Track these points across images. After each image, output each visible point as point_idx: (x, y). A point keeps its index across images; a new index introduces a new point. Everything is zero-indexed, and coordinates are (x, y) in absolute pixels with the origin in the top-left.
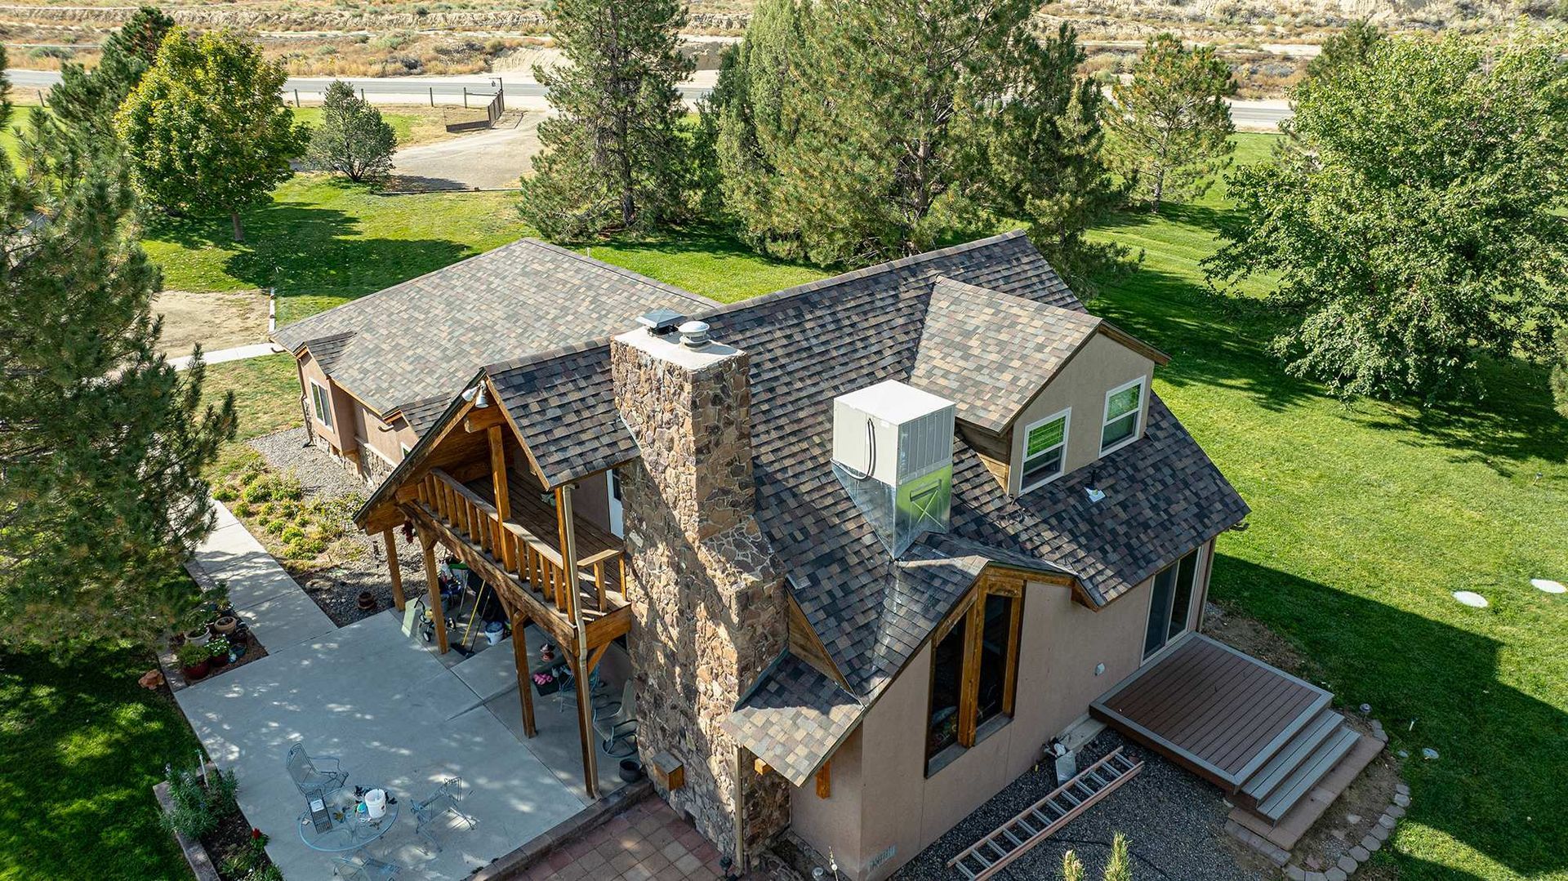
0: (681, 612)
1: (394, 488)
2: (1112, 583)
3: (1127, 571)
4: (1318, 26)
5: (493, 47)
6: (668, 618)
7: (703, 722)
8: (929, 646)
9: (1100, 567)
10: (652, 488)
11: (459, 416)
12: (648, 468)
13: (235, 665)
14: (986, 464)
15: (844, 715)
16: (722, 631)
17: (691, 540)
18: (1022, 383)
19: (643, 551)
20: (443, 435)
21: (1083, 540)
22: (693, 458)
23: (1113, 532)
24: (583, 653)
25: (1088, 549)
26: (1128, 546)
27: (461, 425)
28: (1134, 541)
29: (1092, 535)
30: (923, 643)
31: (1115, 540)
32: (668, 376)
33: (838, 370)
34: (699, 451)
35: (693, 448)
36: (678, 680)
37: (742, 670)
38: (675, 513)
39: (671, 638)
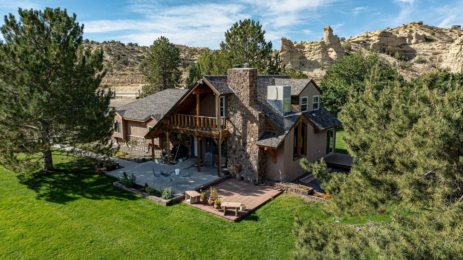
0: (243, 125)
1: (163, 121)
4: (319, 80)
5: (105, 85)
6: (239, 128)
7: (248, 150)
8: (293, 128)
10: (237, 99)
11: (191, 91)
12: (236, 95)
13: (117, 169)
14: (293, 106)
15: (281, 137)
16: (255, 124)
17: (247, 107)
18: (299, 88)
19: (233, 115)
20: (184, 99)
22: (249, 88)
24: (221, 138)
27: (192, 92)
30: (292, 128)
32: (243, 72)
33: (262, 88)
34: (250, 86)
35: (249, 85)
36: (241, 143)
37: (259, 132)
38: (243, 102)
39: (240, 133)
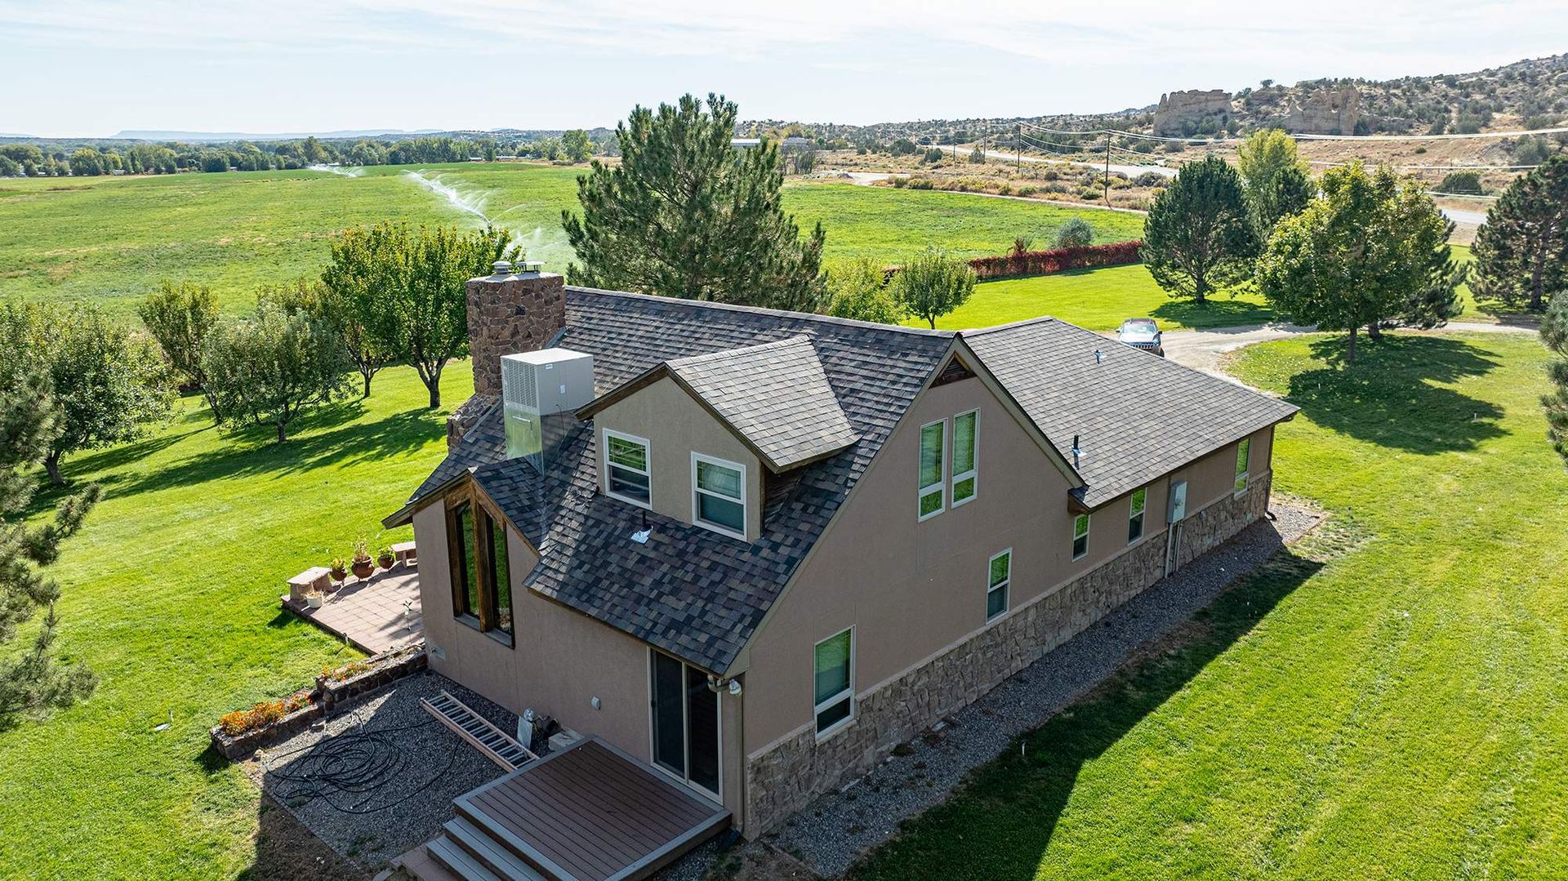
2: (551, 583)
3: (568, 589)
9: (563, 569)
21: (583, 548)
23: (606, 564)
25: (577, 553)
26: (598, 580)
28: (606, 583)
29: (593, 552)
31: (598, 569)
